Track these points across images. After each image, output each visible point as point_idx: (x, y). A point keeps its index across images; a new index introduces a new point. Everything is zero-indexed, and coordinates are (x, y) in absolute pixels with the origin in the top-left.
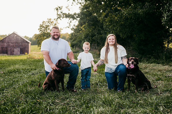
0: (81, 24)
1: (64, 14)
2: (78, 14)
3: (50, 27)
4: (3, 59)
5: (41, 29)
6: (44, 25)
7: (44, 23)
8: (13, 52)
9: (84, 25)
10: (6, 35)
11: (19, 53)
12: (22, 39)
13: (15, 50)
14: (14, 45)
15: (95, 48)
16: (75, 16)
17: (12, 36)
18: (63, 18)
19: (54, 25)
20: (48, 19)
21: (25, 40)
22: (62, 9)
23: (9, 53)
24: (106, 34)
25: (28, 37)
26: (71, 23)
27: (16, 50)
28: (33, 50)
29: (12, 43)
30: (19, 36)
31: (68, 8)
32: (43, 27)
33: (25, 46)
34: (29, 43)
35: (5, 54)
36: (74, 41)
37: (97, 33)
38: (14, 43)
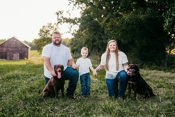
0: (81, 29)
1: (64, 18)
2: (79, 19)
3: (50, 32)
4: (2, 64)
5: (41, 34)
6: (44, 30)
7: (44, 28)
8: (12, 58)
9: (85, 30)
10: (5, 40)
11: (19, 58)
12: (22, 44)
13: (14, 55)
14: (13, 50)
15: (96, 54)
16: (76, 21)
17: (11, 41)
18: (64, 23)
19: (54, 29)
20: (48, 23)
21: (24, 45)
22: (63, 14)
23: (8, 58)
24: (107, 39)
25: (28, 42)
26: (71, 28)
27: (16, 55)
28: (33, 56)
29: (11, 48)
30: (19, 41)
31: (69, 13)
32: (44, 32)
33: (25, 51)
34: (29, 48)
35: (4, 59)
36: (74, 46)
37: (98, 39)
38: (13, 48)
